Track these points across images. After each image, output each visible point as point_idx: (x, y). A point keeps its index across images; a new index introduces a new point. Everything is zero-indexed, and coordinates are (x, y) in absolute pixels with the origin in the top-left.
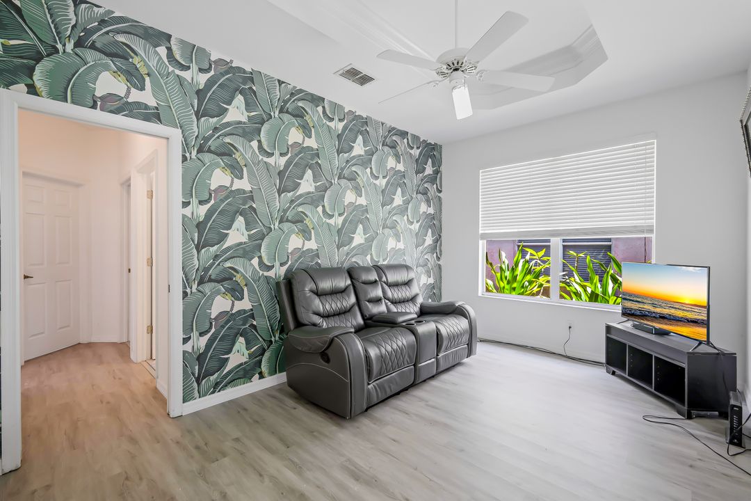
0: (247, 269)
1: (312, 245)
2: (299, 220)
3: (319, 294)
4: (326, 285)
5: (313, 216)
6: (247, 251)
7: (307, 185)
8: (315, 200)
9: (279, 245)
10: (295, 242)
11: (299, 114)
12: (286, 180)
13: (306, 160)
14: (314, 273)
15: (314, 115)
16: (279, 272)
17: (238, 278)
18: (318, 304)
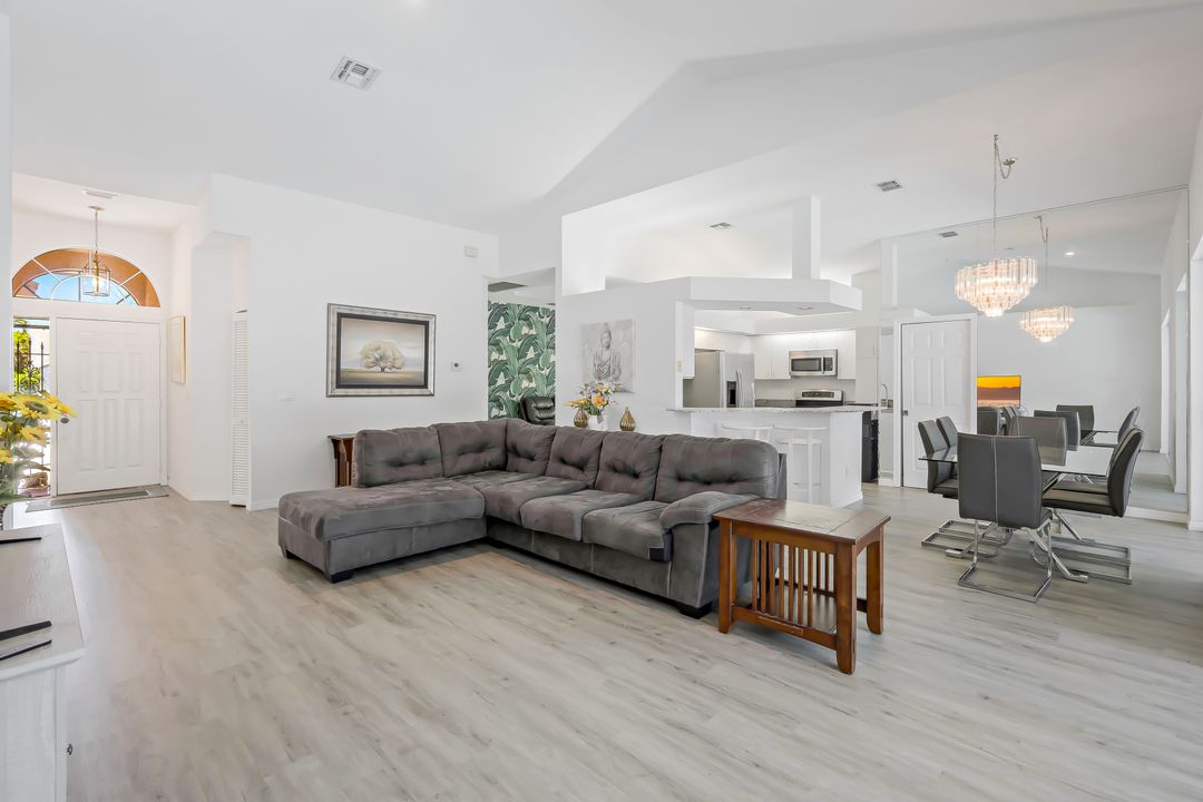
0: (505, 396)
1: (533, 385)
2: (527, 372)
3: (538, 409)
4: (541, 405)
5: (534, 369)
6: (505, 388)
7: (531, 354)
8: (535, 361)
9: (518, 385)
10: (525, 384)
11: (527, 319)
12: (521, 353)
13: (530, 341)
14: (537, 399)
15: (534, 317)
16: (518, 398)
17: (501, 401)
18: (537, 413)
